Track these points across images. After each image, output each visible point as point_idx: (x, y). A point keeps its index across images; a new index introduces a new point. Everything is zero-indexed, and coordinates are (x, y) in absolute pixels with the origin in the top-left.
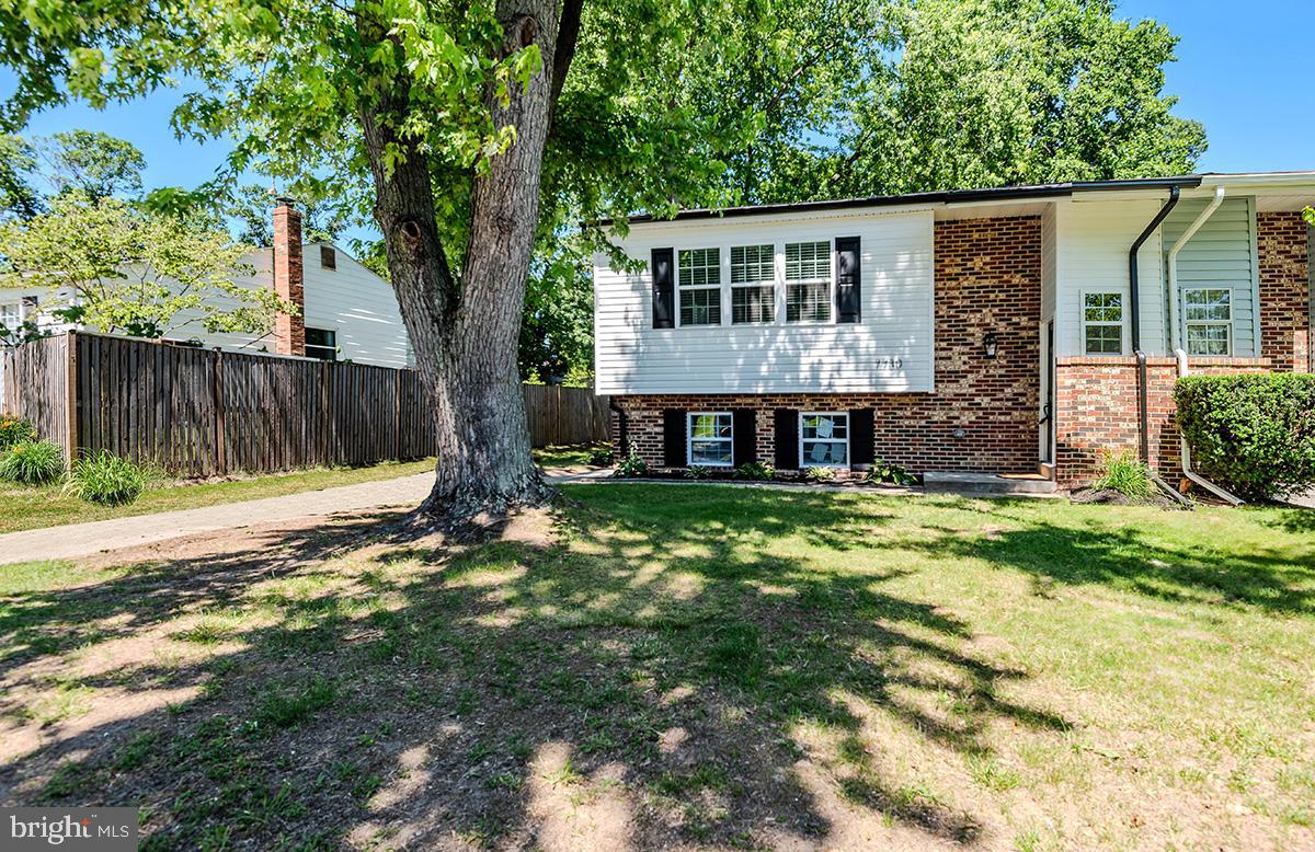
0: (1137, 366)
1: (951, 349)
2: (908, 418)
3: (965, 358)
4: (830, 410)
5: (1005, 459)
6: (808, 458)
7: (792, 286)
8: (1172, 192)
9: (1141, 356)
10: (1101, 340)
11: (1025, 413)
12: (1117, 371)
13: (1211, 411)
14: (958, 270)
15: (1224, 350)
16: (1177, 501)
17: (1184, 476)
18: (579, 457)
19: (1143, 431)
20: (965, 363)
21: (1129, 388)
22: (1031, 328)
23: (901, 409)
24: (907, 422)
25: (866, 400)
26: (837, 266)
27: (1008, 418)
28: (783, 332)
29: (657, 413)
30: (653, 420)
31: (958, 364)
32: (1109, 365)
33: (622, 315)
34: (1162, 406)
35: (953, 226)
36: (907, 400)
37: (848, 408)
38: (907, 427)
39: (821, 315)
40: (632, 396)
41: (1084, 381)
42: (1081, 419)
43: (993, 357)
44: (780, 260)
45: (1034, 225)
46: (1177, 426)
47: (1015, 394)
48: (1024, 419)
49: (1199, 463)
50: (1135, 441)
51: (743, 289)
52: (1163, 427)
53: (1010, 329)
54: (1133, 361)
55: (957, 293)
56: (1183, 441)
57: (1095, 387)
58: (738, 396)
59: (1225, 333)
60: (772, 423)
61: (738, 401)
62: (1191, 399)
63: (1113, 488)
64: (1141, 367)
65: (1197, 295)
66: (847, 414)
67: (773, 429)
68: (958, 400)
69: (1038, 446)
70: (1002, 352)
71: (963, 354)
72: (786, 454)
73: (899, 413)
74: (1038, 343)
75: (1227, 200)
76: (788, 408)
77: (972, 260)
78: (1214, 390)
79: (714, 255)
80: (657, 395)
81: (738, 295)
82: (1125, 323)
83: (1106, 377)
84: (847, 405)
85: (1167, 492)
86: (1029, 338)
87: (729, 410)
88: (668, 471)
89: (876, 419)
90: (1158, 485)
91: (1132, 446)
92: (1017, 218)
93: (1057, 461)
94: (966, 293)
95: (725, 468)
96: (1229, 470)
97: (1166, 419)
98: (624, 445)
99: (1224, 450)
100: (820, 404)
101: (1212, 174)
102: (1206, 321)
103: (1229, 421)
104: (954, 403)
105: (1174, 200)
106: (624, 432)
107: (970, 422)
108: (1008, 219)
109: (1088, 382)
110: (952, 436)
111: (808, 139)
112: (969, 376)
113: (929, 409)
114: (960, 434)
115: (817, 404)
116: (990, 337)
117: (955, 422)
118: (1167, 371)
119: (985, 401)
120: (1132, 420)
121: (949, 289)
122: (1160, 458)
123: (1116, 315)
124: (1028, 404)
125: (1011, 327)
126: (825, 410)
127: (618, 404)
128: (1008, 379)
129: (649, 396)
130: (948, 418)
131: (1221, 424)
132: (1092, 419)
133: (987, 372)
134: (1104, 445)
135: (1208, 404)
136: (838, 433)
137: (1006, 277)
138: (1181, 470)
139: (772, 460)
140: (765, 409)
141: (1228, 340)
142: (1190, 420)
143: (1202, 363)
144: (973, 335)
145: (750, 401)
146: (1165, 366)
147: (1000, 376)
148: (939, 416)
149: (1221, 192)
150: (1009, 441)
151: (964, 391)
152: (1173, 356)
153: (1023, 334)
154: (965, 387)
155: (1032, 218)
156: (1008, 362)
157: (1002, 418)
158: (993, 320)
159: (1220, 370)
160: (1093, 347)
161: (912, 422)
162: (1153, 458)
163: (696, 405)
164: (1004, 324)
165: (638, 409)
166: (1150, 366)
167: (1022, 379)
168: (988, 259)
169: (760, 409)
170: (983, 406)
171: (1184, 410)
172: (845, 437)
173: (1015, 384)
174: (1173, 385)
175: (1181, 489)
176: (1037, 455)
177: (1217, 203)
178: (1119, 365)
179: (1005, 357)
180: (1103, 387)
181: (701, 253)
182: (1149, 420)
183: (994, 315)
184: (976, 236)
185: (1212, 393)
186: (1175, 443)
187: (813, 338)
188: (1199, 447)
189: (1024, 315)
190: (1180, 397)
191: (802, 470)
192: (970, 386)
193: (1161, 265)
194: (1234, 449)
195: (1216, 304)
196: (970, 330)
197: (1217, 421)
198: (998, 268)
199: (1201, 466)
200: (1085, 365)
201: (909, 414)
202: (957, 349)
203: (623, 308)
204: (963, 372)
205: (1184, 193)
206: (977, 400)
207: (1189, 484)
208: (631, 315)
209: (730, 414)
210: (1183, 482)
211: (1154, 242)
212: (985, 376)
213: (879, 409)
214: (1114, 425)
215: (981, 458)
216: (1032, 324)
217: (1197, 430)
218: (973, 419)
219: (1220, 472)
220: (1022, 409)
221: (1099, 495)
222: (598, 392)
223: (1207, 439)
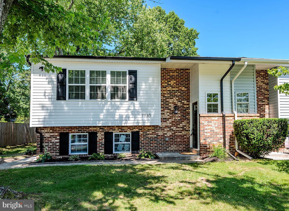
0: (222, 117)
1: (164, 111)
2: (151, 134)
3: (168, 114)
4: (125, 132)
5: (180, 147)
6: (116, 150)
7: (113, 86)
8: (233, 62)
9: (224, 113)
10: (212, 109)
11: (186, 132)
12: (217, 118)
13: (243, 130)
14: (166, 84)
15: (247, 111)
16: (234, 159)
17: (236, 151)
18: (20, 151)
19: (224, 138)
20: (168, 115)
21: (220, 124)
22: (187, 105)
23: (149, 131)
24: (150, 136)
25: (137, 128)
26: (129, 80)
27: (181, 134)
28: (109, 103)
29: (57, 134)
30: (55, 137)
31: (166, 116)
32: (214, 117)
33: (43, 94)
34: (230, 129)
35: (165, 70)
36: (150, 128)
37: (131, 131)
38: (150, 137)
39: (123, 97)
40: (46, 127)
41: (207, 122)
42: (206, 134)
43: (177, 114)
44: (108, 77)
45: (188, 72)
46: (234, 136)
47: (183, 126)
48: (185, 134)
49: (240, 147)
50: (222, 141)
51: (94, 86)
52: (230, 136)
53: (181, 105)
54: (221, 115)
55: (166, 92)
56: (236, 140)
57: (210, 124)
58: (90, 127)
59: (247, 106)
60: (103, 137)
61: (90, 129)
62: (238, 127)
63: (215, 156)
64: (224, 117)
65: (240, 94)
66: (130, 133)
67: (104, 139)
68: (166, 128)
69: (189, 143)
70: (179, 112)
71: (168, 112)
72: (108, 149)
73: (148, 133)
74: (189, 109)
75: (248, 65)
76: (110, 131)
77: (170, 81)
78: (244, 124)
79: (83, 73)
80: (57, 127)
81: (92, 88)
82: (219, 103)
83: (213, 120)
84: (130, 130)
85: (231, 157)
86: (187, 108)
87: (86, 132)
88: (61, 157)
89: (140, 135)
90: (229, 155)
91: (221, 142)
92: (183, 69)
93: (200, 148)
94: (168, 92)
95: (85, 155)
96: (248, 148)
97: (231, 133)
98: (42, 148)
99: (247, 142)
100: (121, 130)
101: (244, 57)
102: (242, 102)
103: (248, 133)
104: (165, 129)
105: (233, 65)
106: (42, 142)
107: (170, 135)
108: (181, 69)
109: (208, 122)
110: (165, 140)
111: (105, 47)
112: (170, 120)
113: (157, 131)
114: (167, 139)
115: (120, 130)
116: (176, 107)
117: (166, 135)
118: (231, 118)
119: (174, 128)
120: (221, 134)
121: (163, 91)
122: (229, 146)
123: (216, 100)
124: (187, 129)
125: (182, 104)
126: (123, 132)
127: (40, 131)
128: (181, 121)
129: (53, 127)
130: (163, 134)
131: (246, 134)
132: (209, 134)
133: (175, 118)
134: (213, 142)
135: (243, 128)
136: (127, 140)
137: (180, 88)
138: (235, 149)
139: (103, 151)
140: (101, 132)
141: (248, 108)
142: (238, 133)
143: (241, 116)
144: (171, 106)
145: (95, 129)
146: (231, 116)
147: (179, 120)
148: (160, 133)
149: (246, 63)
150: (181, 141)
151: (168, 125)
152: (233, 113)
153: (185, 106)
154: (168, 123)
155: (187, 69)
156: (181, 115)
157: (179, 134)
158: (177, 101)
159: (245, 117)
160: (209, 111)
161: (152, 136)
162: (227, 146)
163: (73, 131)
164: (180, 103)
165: (48, 132)
166: (226, 117)
167: (185, 121)
168: (175, 81)
169: (99, 132)
170: (174, 130)
171: (236, 130)
172: (129, 141)
173: (183, 123)
174: (233, 122)
175: (235, 156)
176: (190, 146)
177: (245, 66)
178: (217, 116)
179: (180, 114)
180: (212, 124)
181: (78, 71)
182: (226, 134)
183: (177, 100)
184: (171, 74)
185: (244, 125)
186: (233, 141)
187: (120, 106)
188: (240, 142)
189: (185, 100)
190: (235, 126)
191: (114, 154)
192: (170, 123)
193: (229, 85)
194: (250, 142)
195: (245, 97)
196: (170, 104)
197: (245, 133)
198: (178, 84)
199: (241, 148)
200: (207, 117)
201: (151, 133)
202: (166, 111)
203: (43, 91)
204: (168, 118)
205: (236, 63)
206: (172, 128)
207: (238, 154)
208: (47, 94)
209: (87, 134)
210: (236, 153)
211: (228, 77)
212: (174, 120)
213: (141, 131)
214: (216, 136)
215: (173, 147)
216: (188, 103)
217: (240, 136)
218: (171, 134)
219: (246, 149)
220: (185, 131)
221: (211, 159)
222: (31, 126)
223: (243, 139)
